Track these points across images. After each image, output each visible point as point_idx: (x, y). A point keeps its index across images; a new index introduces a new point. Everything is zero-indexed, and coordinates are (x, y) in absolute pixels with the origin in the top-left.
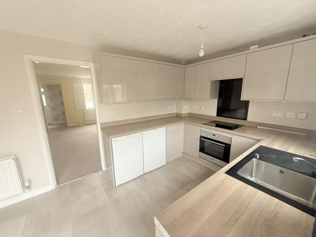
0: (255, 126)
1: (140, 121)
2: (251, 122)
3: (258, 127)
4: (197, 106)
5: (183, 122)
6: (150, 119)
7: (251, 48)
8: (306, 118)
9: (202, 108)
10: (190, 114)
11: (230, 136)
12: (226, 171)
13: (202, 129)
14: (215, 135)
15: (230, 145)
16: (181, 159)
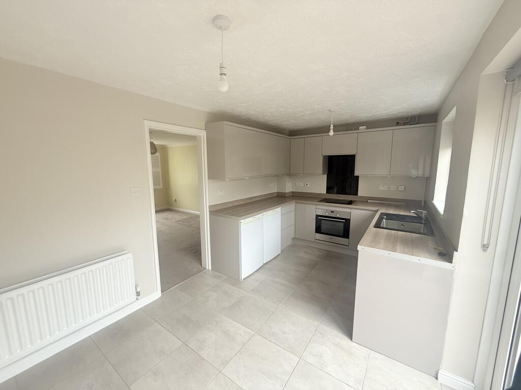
0: (366, 200)
1: (245, 202)
2: (361, 197)
3: (369, 201)
4: (302, 183)
5: (294, 201)
6: (254, 200)
7: (360, 128)
8: (404, 190)
9: (308, 185)
10: (293, 192)
11: (349, 210)
12: (373, 226)
13: (318, 207)
14: (333, 212)
15: (350, 219)
16: (292, 246)
